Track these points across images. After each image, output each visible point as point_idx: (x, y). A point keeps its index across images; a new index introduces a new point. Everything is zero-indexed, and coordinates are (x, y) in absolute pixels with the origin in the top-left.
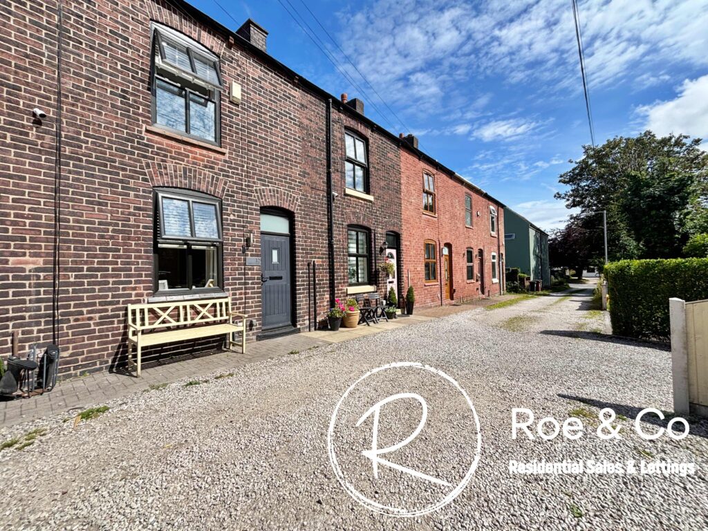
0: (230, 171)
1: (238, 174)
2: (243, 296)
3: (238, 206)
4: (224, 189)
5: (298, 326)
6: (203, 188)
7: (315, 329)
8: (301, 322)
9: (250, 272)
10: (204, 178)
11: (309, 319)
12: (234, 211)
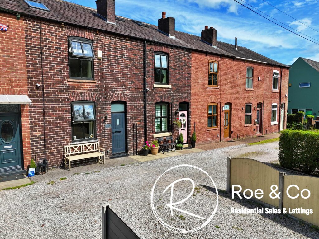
0: (98, 89)
1: (101, 90)
2: (104, 141)
3: (102, 104)
4: (96, 97)
5: (128, 153)
6: (88, 99)
7: (137, 155)
8: (130, 151)
9: (107, 131)
10: (88, 95)
11: (134, 150)
12: (100, 106)
